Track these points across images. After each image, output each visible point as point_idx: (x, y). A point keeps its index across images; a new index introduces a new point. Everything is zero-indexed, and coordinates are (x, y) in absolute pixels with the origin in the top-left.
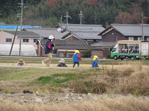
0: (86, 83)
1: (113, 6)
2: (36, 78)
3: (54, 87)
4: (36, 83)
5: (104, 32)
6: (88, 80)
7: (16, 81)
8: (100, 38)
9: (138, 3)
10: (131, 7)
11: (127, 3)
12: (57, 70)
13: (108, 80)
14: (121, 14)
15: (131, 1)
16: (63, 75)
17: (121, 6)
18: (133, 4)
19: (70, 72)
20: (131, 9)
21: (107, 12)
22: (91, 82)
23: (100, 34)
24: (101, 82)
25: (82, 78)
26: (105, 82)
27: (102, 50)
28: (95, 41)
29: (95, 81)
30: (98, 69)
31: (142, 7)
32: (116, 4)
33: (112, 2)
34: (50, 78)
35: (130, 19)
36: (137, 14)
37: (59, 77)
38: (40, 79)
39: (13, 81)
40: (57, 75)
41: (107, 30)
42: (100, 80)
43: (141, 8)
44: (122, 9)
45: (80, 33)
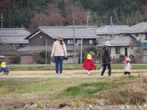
0: (121, 93)
1: (28, 8)
2: (63, 89)
3: (87, 99)
4: (64, 94)
5: (31, 35)
6: (123, 90)
7: (41, 93)
8: (27, 41)
9: (55, 3)
10: (47, 8)
11: (43, 4)
12: (83, 79)
13: (145, 88)
14: (37, 15)
15: (46, 2)
16: (93, 84)
17: (36, 8)
18: (49, 5)
19: (99, 81)
20: (47, 11)
21: (22, 15)
22: (126, 91)
23: (27, 38)
24: (138, 91)
25: (116, 87)
26: (143, 91)
27: (32, 55)
28: (21, 45)
29: (131, 90)
30: (131, 77)
31: (59, 7)
32: (31, 5)
33: (27, 3)
34: (79, 88)
35: (47, 21)
36: (54, 15)
37: (89, 87)
38: (69, 90)
39: (38, 93)
40: (86, 85)
41: (34, 33)
42: (137, 88)
43: (58, 9)
44: (37, 10)
45: (5, 38)
